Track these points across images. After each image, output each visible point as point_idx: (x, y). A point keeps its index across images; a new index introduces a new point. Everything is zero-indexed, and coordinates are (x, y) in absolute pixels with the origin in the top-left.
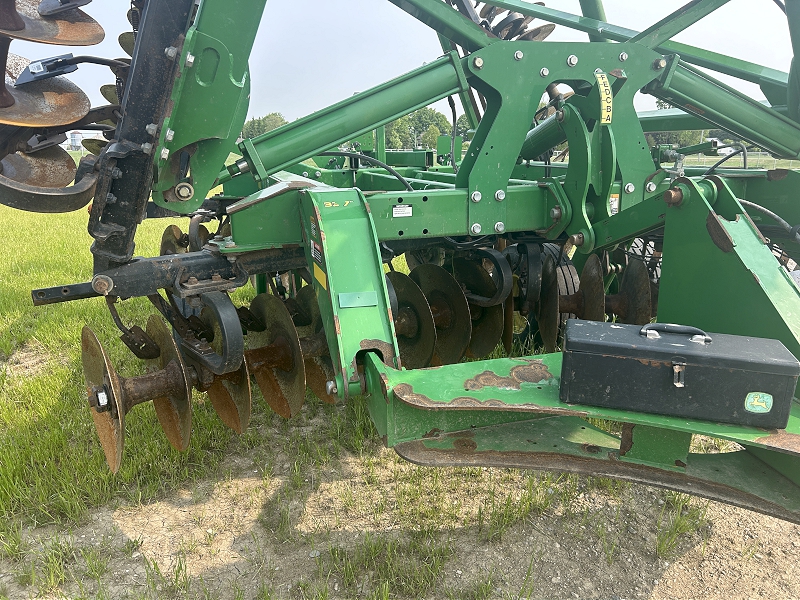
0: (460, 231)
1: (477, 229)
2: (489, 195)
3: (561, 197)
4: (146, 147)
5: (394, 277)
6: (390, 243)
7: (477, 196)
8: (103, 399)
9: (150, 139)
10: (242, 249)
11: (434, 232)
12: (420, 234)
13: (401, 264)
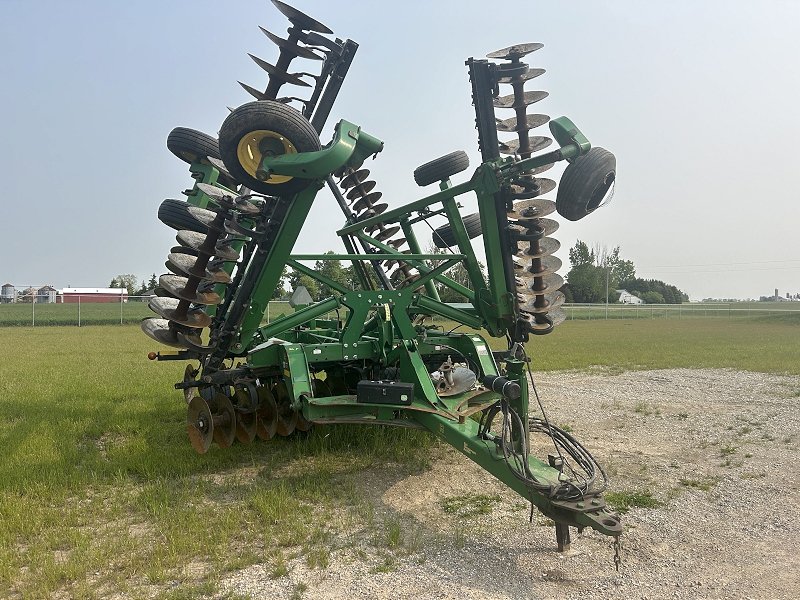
0: (341, 359)
1: (346, 357)
2: (350, 345)
3: (377, 346)
4: (233, 332)
5: (317, 382)
6: (313, 364)
7: (346, 345)
8: (201, 424)
9: (233, 330)
10: (256, 367)
11: (330, 359)
12: (324, 360)
13: (322, 376)
